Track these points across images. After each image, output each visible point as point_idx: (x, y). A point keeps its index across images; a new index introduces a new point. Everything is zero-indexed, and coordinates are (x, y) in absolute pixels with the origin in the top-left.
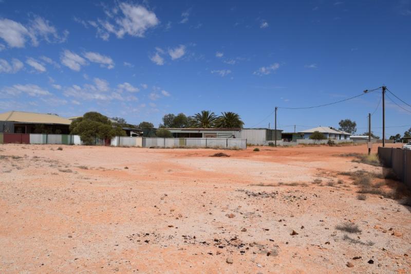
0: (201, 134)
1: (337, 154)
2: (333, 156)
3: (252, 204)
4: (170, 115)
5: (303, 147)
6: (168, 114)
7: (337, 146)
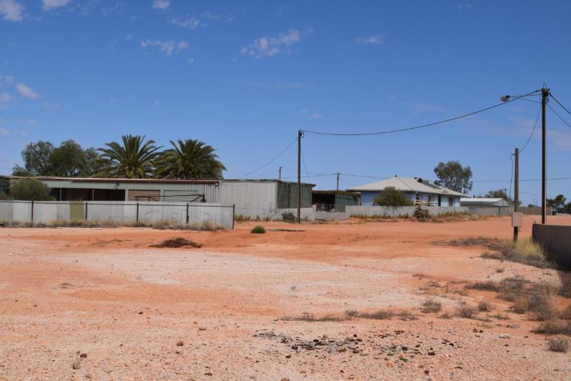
0: (123, 191)
1: (440, 239)
2: (435, 244)
3: (313, 372)
4: (41, 145)
5: (360, 223)
6: (36, 142)
7: (434, 221)
